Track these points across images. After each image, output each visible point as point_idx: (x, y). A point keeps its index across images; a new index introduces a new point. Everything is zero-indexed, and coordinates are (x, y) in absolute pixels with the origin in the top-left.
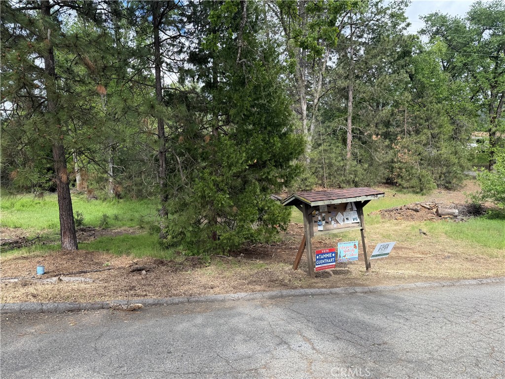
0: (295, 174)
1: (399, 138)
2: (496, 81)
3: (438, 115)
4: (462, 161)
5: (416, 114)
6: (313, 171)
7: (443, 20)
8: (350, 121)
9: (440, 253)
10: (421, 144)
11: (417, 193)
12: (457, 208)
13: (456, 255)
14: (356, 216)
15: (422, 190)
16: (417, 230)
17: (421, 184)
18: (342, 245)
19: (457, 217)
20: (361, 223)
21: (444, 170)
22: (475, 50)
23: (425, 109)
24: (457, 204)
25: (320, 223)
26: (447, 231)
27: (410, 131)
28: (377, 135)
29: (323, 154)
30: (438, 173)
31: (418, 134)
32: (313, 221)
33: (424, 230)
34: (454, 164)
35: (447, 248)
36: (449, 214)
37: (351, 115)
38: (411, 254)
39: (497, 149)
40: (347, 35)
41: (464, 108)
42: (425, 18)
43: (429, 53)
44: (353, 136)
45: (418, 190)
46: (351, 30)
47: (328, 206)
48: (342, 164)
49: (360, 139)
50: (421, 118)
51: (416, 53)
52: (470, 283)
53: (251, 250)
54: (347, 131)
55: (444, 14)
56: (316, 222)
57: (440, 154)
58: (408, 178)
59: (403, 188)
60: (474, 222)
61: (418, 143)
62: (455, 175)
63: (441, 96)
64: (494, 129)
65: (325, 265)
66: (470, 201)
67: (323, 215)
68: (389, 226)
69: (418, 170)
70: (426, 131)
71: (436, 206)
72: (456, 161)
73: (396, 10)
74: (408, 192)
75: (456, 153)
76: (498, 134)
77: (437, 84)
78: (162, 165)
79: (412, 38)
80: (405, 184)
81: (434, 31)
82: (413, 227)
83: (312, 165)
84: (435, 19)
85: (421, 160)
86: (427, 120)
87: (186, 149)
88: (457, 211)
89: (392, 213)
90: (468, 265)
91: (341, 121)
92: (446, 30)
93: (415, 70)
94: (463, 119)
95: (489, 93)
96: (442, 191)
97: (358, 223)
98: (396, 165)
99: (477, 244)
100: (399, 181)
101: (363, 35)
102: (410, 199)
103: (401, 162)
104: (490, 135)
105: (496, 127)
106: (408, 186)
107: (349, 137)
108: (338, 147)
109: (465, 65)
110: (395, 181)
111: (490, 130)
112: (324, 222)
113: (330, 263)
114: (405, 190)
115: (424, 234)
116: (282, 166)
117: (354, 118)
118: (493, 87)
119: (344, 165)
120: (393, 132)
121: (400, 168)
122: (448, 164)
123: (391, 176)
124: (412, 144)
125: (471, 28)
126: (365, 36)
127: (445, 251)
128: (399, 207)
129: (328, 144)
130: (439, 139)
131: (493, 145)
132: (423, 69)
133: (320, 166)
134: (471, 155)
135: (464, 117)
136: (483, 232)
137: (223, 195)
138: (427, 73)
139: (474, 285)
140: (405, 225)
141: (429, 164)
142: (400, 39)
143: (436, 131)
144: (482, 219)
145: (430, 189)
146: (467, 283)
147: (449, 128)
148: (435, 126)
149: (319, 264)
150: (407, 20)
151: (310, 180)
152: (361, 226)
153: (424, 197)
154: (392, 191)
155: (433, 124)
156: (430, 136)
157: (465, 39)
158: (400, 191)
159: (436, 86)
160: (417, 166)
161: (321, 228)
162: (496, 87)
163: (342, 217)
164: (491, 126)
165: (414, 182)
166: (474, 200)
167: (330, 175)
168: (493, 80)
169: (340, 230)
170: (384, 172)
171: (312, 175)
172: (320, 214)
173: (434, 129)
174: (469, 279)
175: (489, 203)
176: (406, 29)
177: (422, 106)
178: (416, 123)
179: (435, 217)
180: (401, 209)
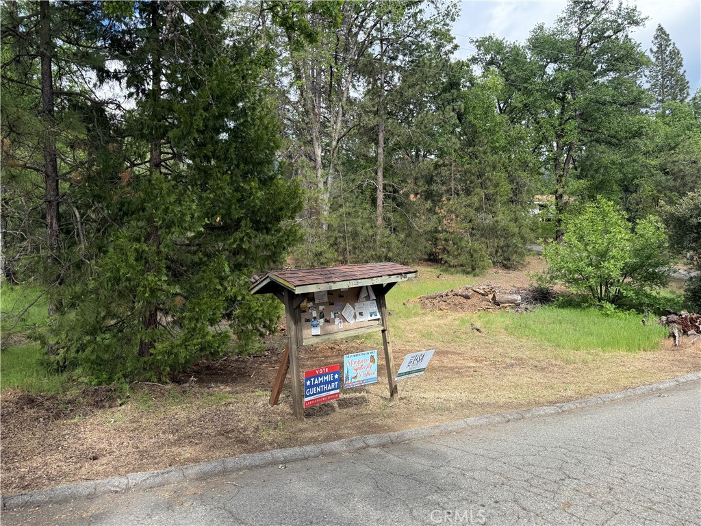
0: (288, 242)
1: (444, 199)
2: (563, 129)
3: (493, 170)
4: (523, 231)
5: (465, 167)
6: (331, 242)
7: (498, 47)
8: (380, 174)
9: (500, 359)
10: (472, 207)
11: (468, 273)
12: (519, 293)
13: (521, 362)
14: (375, 308)
15: (473, 269)
16: (468, 325)
17: (473, 261)
18: (351, 359)
19: (519, 305)
20: (382, 321)
21: (502, 243)
22: (537, 88)
23: (477, 161)
24: (519, 288)
25: (314, 323)
26: (508, 326)
27: (458, 191)
28: (416, 194)
29: (345, 219)
30: (493, 247)
31: (469, 195)
32: (303, 320)
33: (478, 325)
34: (514, 234)
35: (510, 350)
36: (509, 302)
37: (382, 166)
38: (460, 362)
39: (565, 217)
40: (376, 54)
41: (525, 162)
42: (477, 42)
43: (483, 87)
44: (385, 195)
45: (469, 270)
46: (382, 48)
47: (330, 293)
48: (371, 233)
49: (394, 199)
50: (473, 174)
51: (466, 86)
52: (547, 411)
53: (216, 368)
54: (376, 188)
55: (500, 39)
56: (307, 321)
57: (497, 222)
58: (456, 253)
59: (450, 266)
60: (542, 312)
61: (469, 206)
62: (516, 249)
63: (497, 144)
64: (561, 191)
65: (322, 395)
66: (535, 285)
67: (321, 308)
68: (432, 320)
69: (469, 242)
70: (478, 190)
71: (492, 290)
72: (517, 230)
73: (439, 26)
74: (457, 272)
75: (516, 220)
76: (566, 198)
77: (492, 129)
78: (51, 223)
79: (460, 65)
80: (453, 262)
81: (488, 60)
82: (463, 321)
83: (330, 234)
84: (489, 44)
85: (473, 229)
86: (479, 176)
87: (94, 196)
88: (519, 298)
89: (435, 302)
90: (538, 377)
91: (368, 173)
92: (502, 60)
93: (465, 109)
94: (524, 176)
95: (555, 145)
96: (500, 271)
97: (378, 319)
98: (441, 236)
99: (547, 344)
100: (445, 257)
101: (397, 56)
102: (459, 282)
103: (447, 232)
104: (556, 198)
105: (563, 187)
106: (456, 264)
107: (380, 196)
108: (365, 209)
109: (525, 106)
110: (440, 257)
111: (556, 192)
112: (322, 320)
113: (330, 390)
114: (452, 270)
115: (478, 330)
116: (268, 231)
117: (386, 170)
118: (559, 137)
119: (373, 235)
120: (437, 192)
121: (446, 240)
122: (506, 234)
123: (434, 250)
124: (461, 207)
125: (532, 59)
126: (401, 57)
127: (507, 355)
128: (444, 293)
129: (352, 205)
130: (495, 201)
131: (560, 211)
132: (474, 107)
133: (342, 235)
134: (535, 223)
135: (525, 174)
136: (554, 326)
137: (156, 276)
138: (480, 113)
139: (552, 414)
140: (453, 318)
141: (483, 235)
142: (445, 64)
143: (491, 191)
144: (551, 308)
145: (484, 268)
146: (542, 413)
147: (506, 187)
148: (489, 184)
149: (310, 395)
150: (454, 40)
151: (326, 255)
152: (383, 325)
153: (477, 278)
154: (436, 270)
155: (487, 181)
156: (484, 196)
157: (525, 73)
158: (446, 271)
159: (491, 131)
160: (467, 237)
161: (316, 331)
162: (563, 137)
163: (353, 311)
164: (557, 187)
165: (464, 258)
166: (540, 282)
167: (355, 248)
168: (559, 128)
169: (348, 332)
170: (425, 245)
171: (330, 247)
172: (316, 307)
173: (489, 188)
174: (544, 405)
175: (559, 287)
176: (453, 53)
177: (474, 157)
178: (466, 180)
179: (491, 306)
180: (447, 295)
